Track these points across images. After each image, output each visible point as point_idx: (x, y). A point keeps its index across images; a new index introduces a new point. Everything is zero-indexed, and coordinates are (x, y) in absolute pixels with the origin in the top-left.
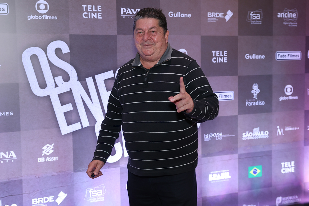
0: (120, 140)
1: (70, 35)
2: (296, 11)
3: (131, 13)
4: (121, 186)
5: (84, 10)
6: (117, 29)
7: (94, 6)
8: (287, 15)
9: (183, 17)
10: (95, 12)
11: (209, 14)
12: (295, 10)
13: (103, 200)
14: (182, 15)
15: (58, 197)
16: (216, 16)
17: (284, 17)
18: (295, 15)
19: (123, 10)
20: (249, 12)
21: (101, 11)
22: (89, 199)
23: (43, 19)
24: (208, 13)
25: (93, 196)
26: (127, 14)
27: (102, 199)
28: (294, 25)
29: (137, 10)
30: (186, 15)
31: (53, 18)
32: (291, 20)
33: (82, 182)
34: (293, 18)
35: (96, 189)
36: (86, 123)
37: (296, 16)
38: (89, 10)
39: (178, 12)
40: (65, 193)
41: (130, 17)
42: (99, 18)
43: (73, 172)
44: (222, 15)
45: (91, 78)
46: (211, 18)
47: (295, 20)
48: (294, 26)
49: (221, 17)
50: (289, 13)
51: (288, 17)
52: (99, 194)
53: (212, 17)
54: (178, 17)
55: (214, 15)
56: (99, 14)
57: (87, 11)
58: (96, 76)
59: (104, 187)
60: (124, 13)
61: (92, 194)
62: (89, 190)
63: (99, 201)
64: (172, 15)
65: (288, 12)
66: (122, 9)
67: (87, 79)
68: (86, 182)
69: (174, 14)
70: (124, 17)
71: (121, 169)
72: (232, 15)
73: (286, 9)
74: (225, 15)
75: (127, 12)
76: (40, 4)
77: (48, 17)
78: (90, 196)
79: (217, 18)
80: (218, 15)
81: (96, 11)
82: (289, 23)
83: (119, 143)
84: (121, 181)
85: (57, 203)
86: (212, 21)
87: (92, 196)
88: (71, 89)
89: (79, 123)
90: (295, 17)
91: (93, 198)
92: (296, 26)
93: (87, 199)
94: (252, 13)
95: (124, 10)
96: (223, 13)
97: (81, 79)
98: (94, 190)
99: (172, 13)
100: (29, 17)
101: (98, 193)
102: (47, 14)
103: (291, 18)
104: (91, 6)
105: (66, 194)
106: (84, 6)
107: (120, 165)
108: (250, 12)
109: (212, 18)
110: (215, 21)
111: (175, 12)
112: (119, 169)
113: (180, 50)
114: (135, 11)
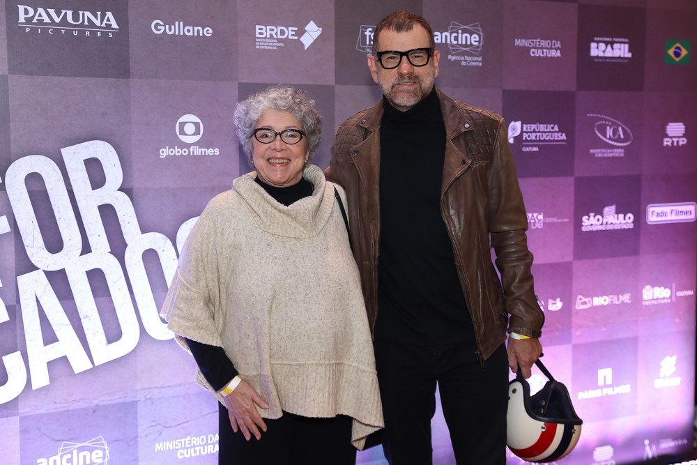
0: (19, 346)
2: (478, 30)
3: (47, 20)
4: (22, 463)
6: (8, 59)
8: (456, 38)
9: (191, 34)
11: (259, 29)
12: (477, 26)
14: (189, 31)
16: (276, 34)
17: (448, 42)
18: (477, 39)
19: (23, 12)
20: (362, 27)
24: (257, 27)
28: (473, 61)
29: (64, 12)
30: (198, 31)
32: (465, 49)
34: (471, 45)
37: (479, 42)
39: (177, 23)
41: (45, 31)
44: (294, 33)
46: (264, 40)
47: (477, 51)
48: (474, 64)
49: (290, 37)
50: (462, 33)
51: (460, 43)
53: (268, 36)
54: (177, 33)
55: (273, 33)
60: (29, 20)
64: (160, 30)
65: (460, 31)
66: (21, 8)
69: (167, 26)
70: (28, 30)
71: (22, 419)
72: (319, 33)
73: (454, 24)
74: (301, 32)
75: (36, 17)
79: (280, 40)
80: (283, 33)
82: (462, 58)
83: (18, 354)
84: (22, 450)
86: (266, 47)
90: (477, 43)
92: (480, 64)
94: (371, 29)
95: (26, 12)
96: (296, 29)
99: (162, 23)
103: (466, 46)
107: (20, 411)
108: (366, 28)
109: (267, 40)
110: (276, 48)
111: (170, 22)
112: (16, 419)
113: (183, 119)
114: (58, 14)
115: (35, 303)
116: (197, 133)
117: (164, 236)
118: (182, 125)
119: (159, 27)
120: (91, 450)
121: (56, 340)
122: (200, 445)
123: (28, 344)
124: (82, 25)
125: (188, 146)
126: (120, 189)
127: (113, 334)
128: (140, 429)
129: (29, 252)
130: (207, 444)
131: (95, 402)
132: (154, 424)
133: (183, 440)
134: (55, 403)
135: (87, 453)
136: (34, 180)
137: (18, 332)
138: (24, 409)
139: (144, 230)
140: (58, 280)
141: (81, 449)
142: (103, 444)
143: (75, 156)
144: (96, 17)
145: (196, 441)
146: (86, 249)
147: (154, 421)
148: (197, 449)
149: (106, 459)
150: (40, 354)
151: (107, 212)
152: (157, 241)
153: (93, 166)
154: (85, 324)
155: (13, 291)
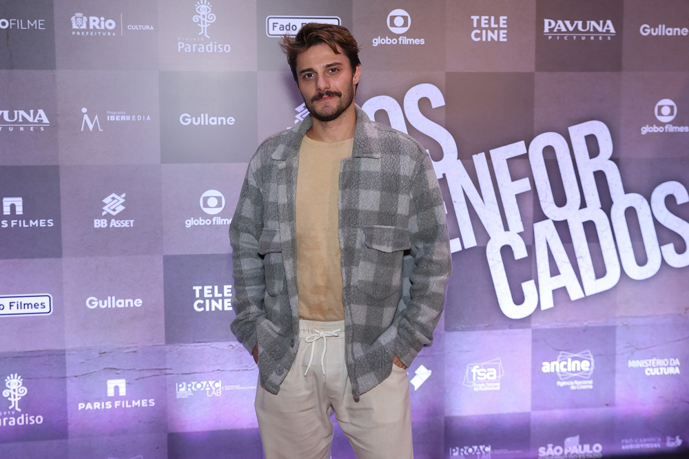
0: (533, 276)
1: (448, 74)
3: (564, 29)
4: (532, 364)
5: (475, 25)
6: (536, 60)
7: (493, 18)
9: (671, 34)
10: (495, 29)
13: (498, 388)
14: (669, 32)
15: (415, 374)
19: (548, 24)
21: (506, 26)
22: (471, 384)
23: (400, 43)
25: (479, 378)
26: (555, 30)
27: (496, 386)
29: (576, 22)
30: (677, 31)
31: (417, 41)
33: (460, 351)
35: (485, 367)
36: (470, 241)
38: (483, 26)
39: (660, 26)
40: (428, 369)
41: (562, 37)
42: (501, 40)
43: (443, 332)
45: (482, 155)
52: (490, 376)
54: (660, 34)
56: (501, 32)
57: (479, 27)
58: (492, 152)
59: (500, 364)
60: (551, 30)
61: (477, 375)
62: (473, 367)
63: (490, 389)
64: (646, 32)
66: (546, 21)
67: (474, 157)
68: (467, 351)
69: (653, 29)
70: (550, 38)
71: (535, 331)
75: (557, 28)
76: (396, 16)
77: (408, 40)
78: (474, 379)
81: (496, 26)
83: (532, 282)
84: (533, 354)
85: (413, 387)
87: (477, 379)
88: (444, 175)
89: (458, 239)
91: (478, 382)
93: (468, 384)
95: (550, 24)
97: (465, 156)
98: (480, 367)
99: (648, 27)
100: (375, 41)
101: (489, 374)
102: (406, 34)
104: (487, 17)
105: (430, 371)
106: (475, 18)
107: (533, 325)
111: (654, 26)
112: (529, 331)
113: (661, 103)
114: (572, 24)
115: (546, 245)
116: (671, 114)
117: (641, 197)
118: (660, 107)
119: (646, 30)
120: (581, 360)
121: (558, 273)
122: (664, 366)
123: (539, 275)
124: (589, 32)
125: (663, 124)
126: (611, 159)
127: (600, 272)
128: (618, 348)
129: (543, 205)
130: (669, 366)
131: (585, 324)
132: (628, 345)
133: (650, 361)
134: (557, 321)
135: (577, 362)
136: (549, 152)
137: (533, 266)
138: (535, 324)
139: (627, 191)
140: (562, 228)
141: (574, 359)
142: (589, 357)
143: (578, 133)
144: (599, 24)
145: (660, 362)
146: (583, 205)
147: (628, 343)
148: (661, 369)
149: (592, 369)
150: (548, 284)
151: (600, 177)
152: (636, 200)
153: (591, 141)
154: (580, 262)
155: (531, 234)
